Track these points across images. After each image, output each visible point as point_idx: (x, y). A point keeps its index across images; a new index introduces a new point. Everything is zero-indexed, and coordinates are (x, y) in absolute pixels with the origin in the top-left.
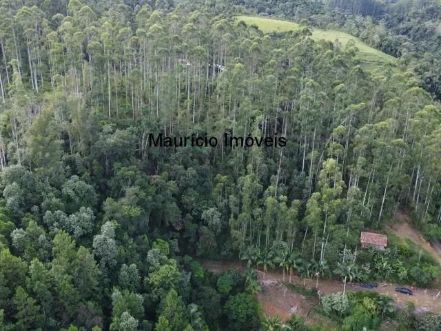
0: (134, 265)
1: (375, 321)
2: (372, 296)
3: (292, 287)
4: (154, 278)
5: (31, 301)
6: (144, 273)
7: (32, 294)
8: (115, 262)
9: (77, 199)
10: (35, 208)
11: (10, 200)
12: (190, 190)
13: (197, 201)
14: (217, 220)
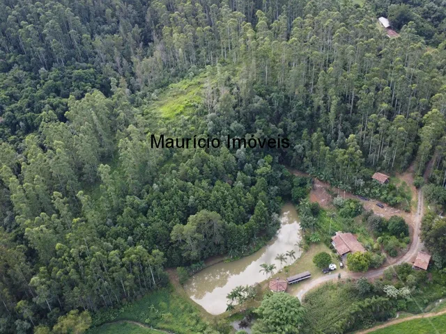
0: (250, 165)
1: (353, 213)
2: (355, 202)
3: (328, 191)
4: (258, 171)
5: (208, 169)
6: (255, 168)
7: (209, 167)
8: (244, 162)
9: (235, 132)
10: (218, 133)
11: (209, 128)
12: (292, 134)
13: (295, 139)
14: (300, 151)
